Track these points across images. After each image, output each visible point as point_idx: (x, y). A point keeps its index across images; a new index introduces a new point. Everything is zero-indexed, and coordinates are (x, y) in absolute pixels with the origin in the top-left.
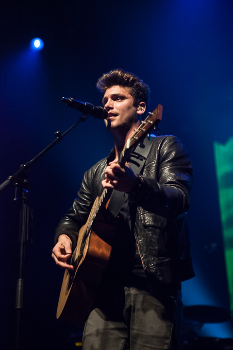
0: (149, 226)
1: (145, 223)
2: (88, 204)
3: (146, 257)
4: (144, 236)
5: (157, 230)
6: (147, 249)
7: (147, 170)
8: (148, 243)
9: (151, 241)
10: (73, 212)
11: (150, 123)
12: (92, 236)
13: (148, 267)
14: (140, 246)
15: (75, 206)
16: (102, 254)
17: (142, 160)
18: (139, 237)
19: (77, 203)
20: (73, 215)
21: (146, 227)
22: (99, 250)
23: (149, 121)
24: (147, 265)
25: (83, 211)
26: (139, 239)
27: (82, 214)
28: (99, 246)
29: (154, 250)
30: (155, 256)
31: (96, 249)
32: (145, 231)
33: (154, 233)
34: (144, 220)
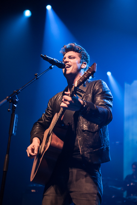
0: (85, 130)
1: (83, 129)
2: (51, 116)
3: (82, 148)
4: (82, 136)
5: (90, 133)
6: (83, 144)
7: (86, 98)
8: (84, 140)
9: (86, 139)
10: (42, 120)
11: (89, 73)
12: (53, 135)
13: (83, 154)
14: (80, 142)
15: (43, 117)
16: (59, 145)
17: (83, 93)
18: (80, 137)
19: (44, 115)
20: (42, 122)
21: (84, 131)
22: (57, 143)
23: (89, 72)
24: (83, 153)
25: (48, 120)
26: (79, 138)
27: (47, 122)
28: (57, 141)
29: (88, 144)
30: (87, 148)
31: (55, 143)
32: (83, 133)
33: (88, 135)
34: (83, 127)
